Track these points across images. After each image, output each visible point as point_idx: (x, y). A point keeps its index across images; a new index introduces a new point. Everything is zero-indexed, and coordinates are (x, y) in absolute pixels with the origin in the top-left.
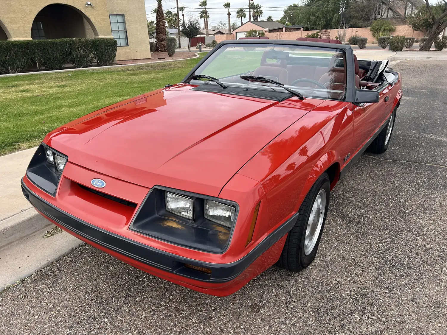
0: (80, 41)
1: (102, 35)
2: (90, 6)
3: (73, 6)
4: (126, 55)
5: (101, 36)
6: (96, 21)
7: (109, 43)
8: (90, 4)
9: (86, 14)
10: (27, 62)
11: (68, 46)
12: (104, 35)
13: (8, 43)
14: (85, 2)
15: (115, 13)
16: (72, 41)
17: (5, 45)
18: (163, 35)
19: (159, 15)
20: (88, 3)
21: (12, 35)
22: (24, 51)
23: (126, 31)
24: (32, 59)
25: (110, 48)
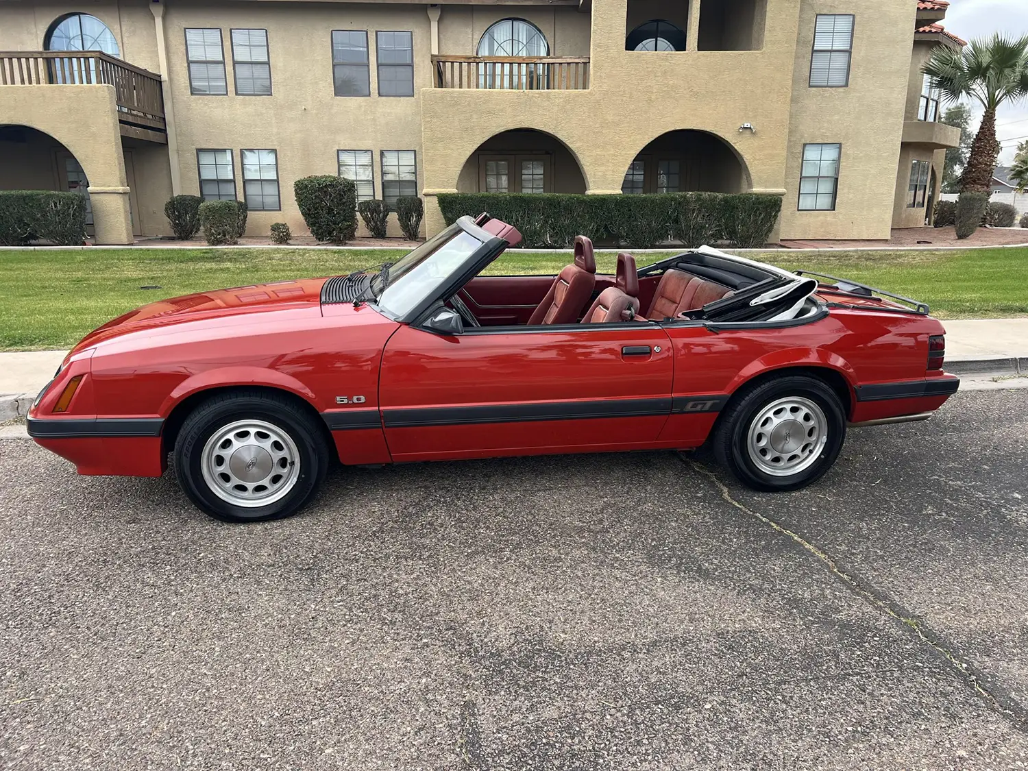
0: (699, 199)
1: (760, 187)
2: (748, 132)
3: (714, 132)
4: (823, 229)
5: (757, 189)
6: (755, 159)
7: (760, 203)
8: (750, 128)
9: (736, 147)
10: (597, 231)
11: (673, 207)
12: (766, 187)
13: (571, 198)
14: (739, 125)
15: (819, 141)
16: (685, 197)
17: (566, 202)
18: (979, 186)
19: (980, 139)
20: (745, 126)
21: (591, 185)
22: (595, 213)
23: (837, 179)
24: (606, 227)
25: (760, 214)
